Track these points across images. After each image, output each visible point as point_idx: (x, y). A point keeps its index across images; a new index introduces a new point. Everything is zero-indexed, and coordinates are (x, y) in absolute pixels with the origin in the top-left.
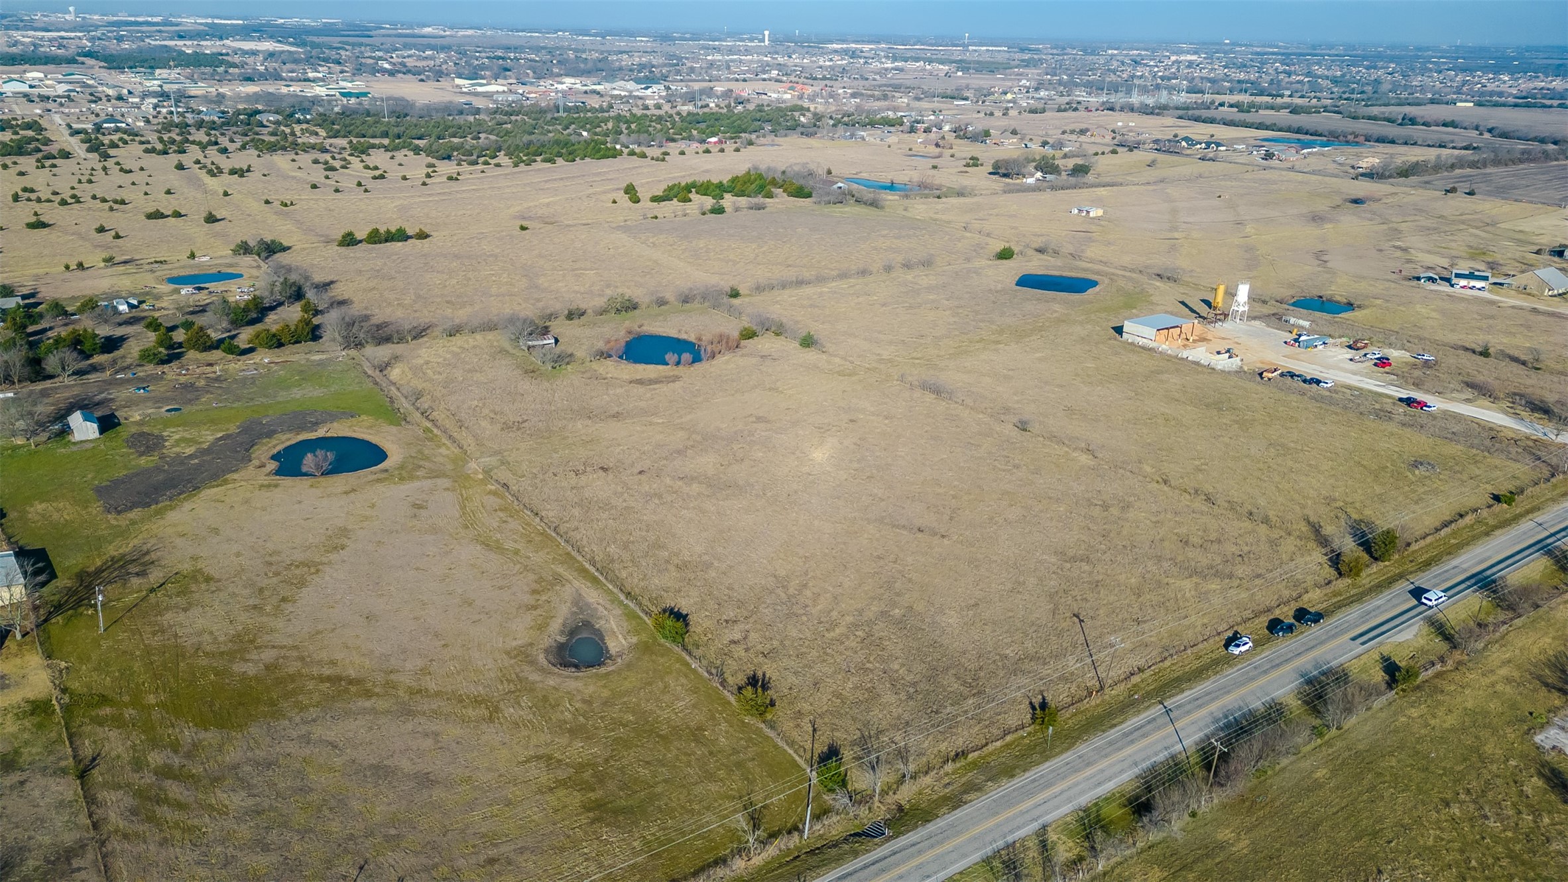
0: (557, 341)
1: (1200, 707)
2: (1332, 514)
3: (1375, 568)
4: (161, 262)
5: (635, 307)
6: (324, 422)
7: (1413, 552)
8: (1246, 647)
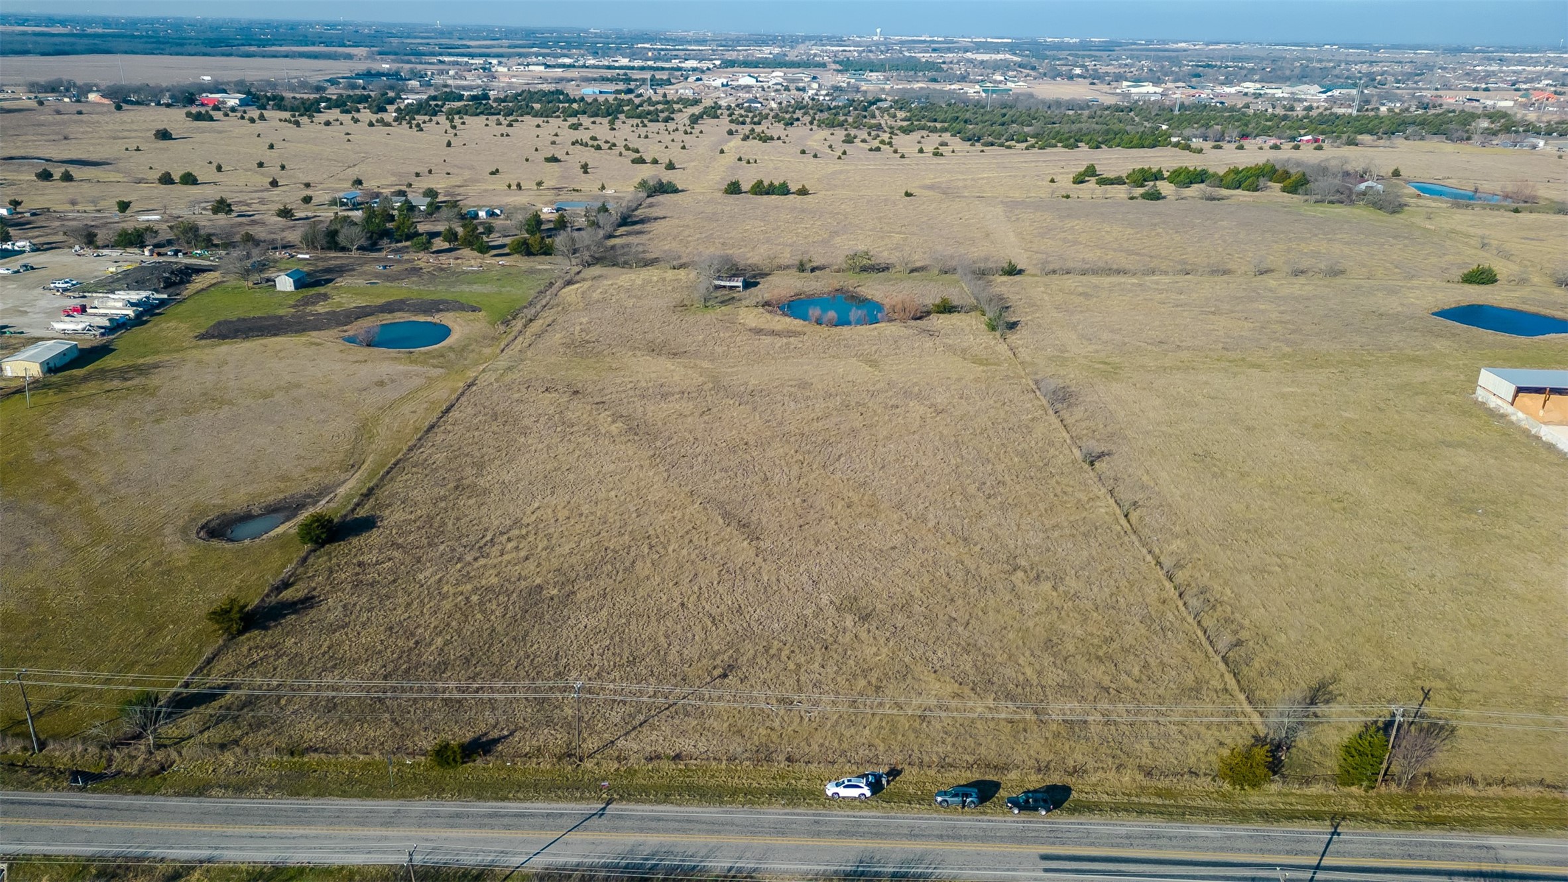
0: (747, 285)
1: (641, 830)
2: (1392, 693)
3: (1316, 789)
4: (577, 191)
5: (886, 269)
6: (448, 310)
7: (1457, 798)
8: (854, 793)
